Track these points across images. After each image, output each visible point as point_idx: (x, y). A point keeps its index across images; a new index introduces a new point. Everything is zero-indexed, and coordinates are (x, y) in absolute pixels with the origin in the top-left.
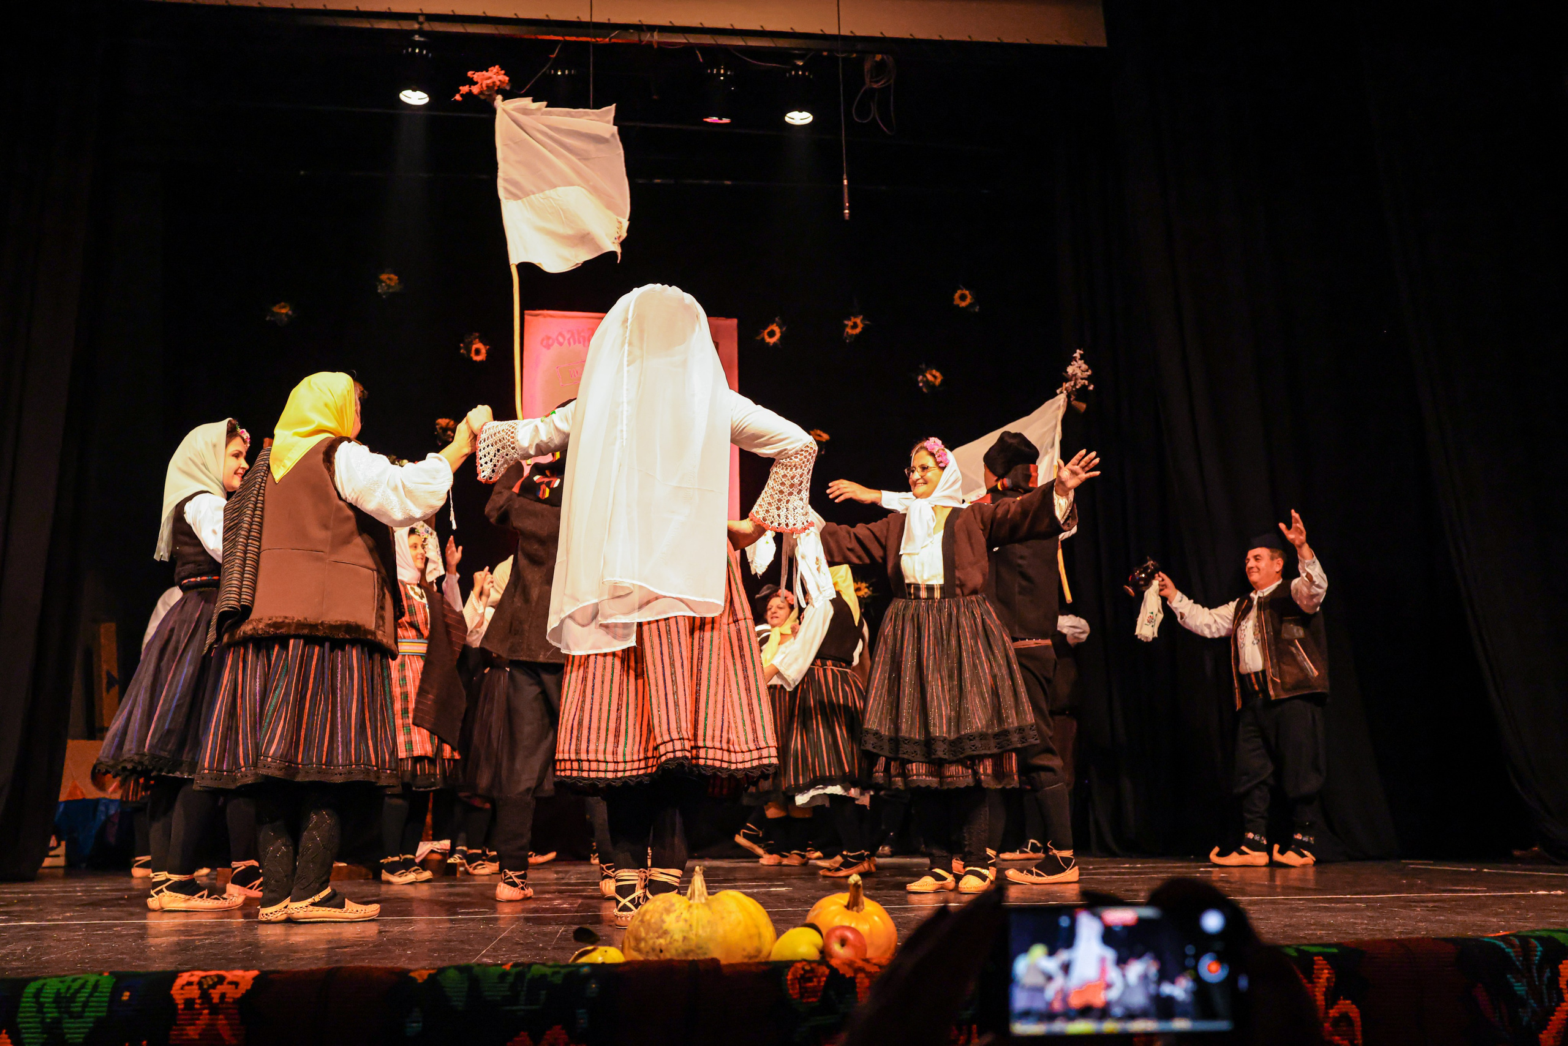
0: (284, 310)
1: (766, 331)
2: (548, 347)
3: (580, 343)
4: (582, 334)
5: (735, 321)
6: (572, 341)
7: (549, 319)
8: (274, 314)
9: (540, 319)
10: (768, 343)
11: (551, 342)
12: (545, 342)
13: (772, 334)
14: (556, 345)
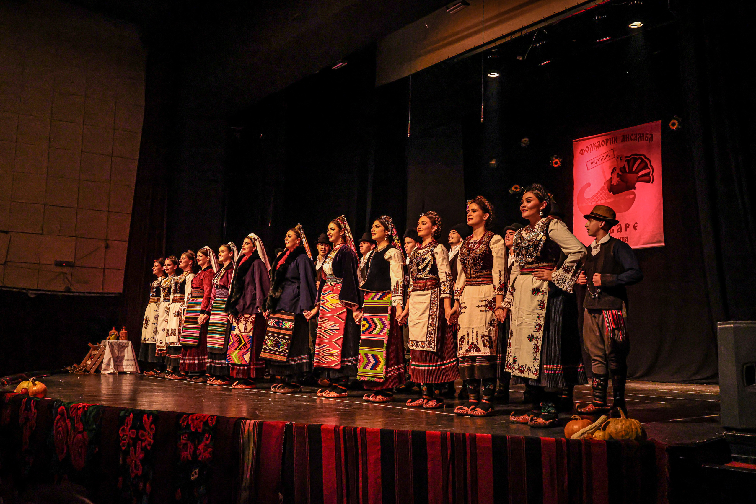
0: (493, 162)
1: (670, 124)
2: (582, 154)
3: (594, 149)
4: (595, 145)
5: (660, 122)
6: (591, 149)
7: (583, 142)
8: (491, 164)
9: (580, 142)
10: (673, 129)
11: (584, 151)
12: (581, 153)
13: (674, 124)
14: (585, 152)
